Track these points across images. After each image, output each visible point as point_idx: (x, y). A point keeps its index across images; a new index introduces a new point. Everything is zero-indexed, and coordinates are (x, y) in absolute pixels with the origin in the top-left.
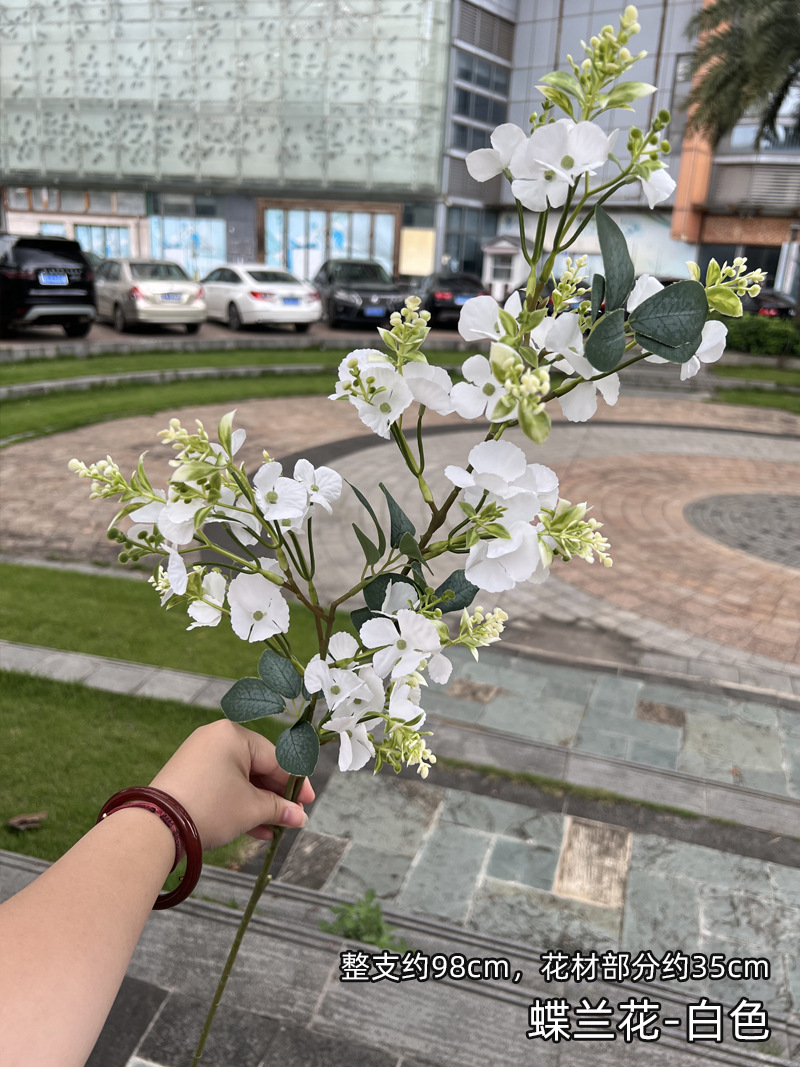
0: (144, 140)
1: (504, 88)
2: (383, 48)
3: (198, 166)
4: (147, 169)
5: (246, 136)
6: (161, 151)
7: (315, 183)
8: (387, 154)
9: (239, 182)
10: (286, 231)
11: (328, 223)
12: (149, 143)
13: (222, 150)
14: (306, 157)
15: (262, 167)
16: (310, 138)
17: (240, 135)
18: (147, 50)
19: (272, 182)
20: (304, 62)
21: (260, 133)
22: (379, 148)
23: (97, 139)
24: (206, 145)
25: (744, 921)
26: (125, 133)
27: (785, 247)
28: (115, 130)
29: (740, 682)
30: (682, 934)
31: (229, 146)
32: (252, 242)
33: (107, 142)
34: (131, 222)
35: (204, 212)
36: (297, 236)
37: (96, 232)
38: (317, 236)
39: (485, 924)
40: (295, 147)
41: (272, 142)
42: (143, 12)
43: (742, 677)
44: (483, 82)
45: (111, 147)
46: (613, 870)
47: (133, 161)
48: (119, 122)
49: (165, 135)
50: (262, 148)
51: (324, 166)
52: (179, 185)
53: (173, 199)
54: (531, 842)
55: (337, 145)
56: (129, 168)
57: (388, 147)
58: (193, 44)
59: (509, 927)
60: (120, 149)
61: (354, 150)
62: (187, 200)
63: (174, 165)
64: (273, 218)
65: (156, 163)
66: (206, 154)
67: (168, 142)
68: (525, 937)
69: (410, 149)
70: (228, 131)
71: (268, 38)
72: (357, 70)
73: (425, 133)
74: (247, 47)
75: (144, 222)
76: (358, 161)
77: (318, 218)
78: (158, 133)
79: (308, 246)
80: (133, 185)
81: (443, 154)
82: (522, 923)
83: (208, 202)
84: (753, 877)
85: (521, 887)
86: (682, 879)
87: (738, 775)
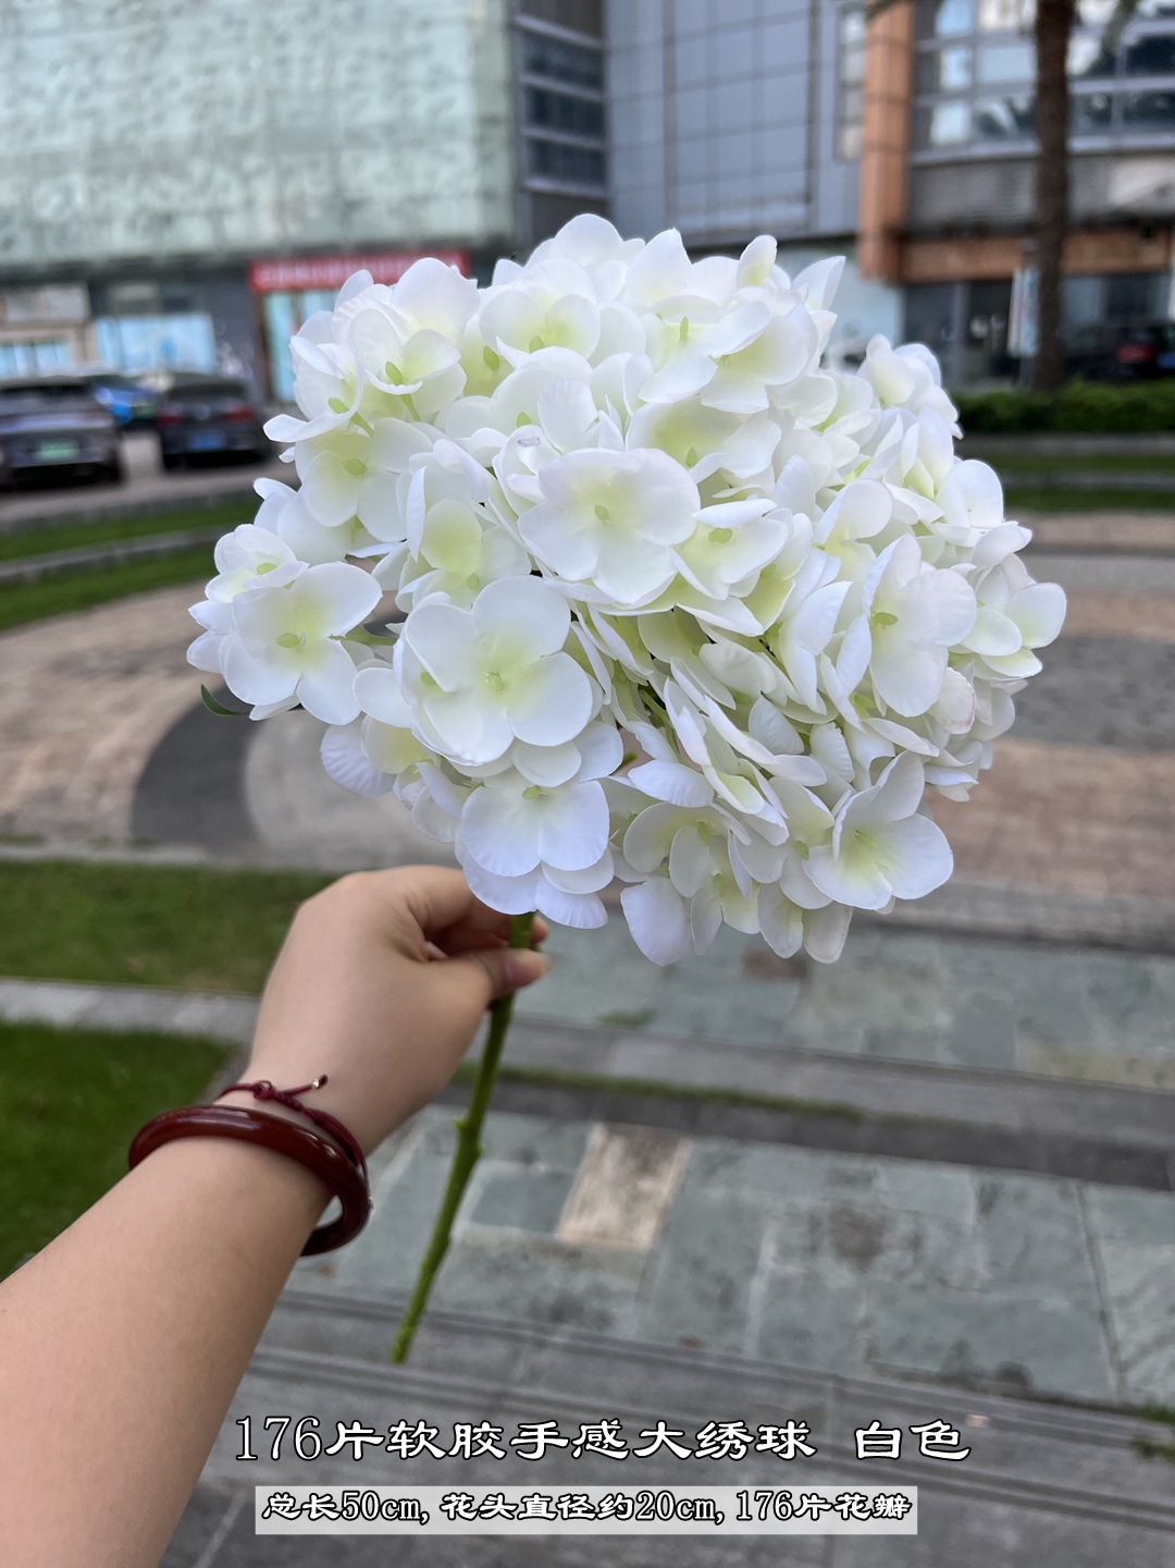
1: (596, 80)
2: (411, 38)
3: (160, 237)
4: (81, 249)
5: (224, 187)
6: (101, 221)
8: (435, 195)
12: (80, 211)
13: (192, 213)
16: (318, 182)
17: (216, 186)
18: (63, 75)
20: (297, 70)
21: (244, 180)
22: (422, 186)
24: (166, 206)
25: (825, 1242)
26: (45, 201)
27: (1018, 276)
30: (733, 1273)
31: (200, 204)
33: (20, 215)
34: (69, 333)
35: (173, 306)
40: (299, 196)
41: (266, 193)
42: (51, 20)
44: (564, 74)
46: (651, 1195)
47: (60, 241)
48: (33, 185)
49: (104, 198)
50: (249, 202)
51: (344, 220)
52: (132, 269)
53: (129, 292)
54: (538, 1168)
55: (360, 189)
56: (56, 251)
57: (434, 185)
58: (130, 60)
59: (483, 1293)
60: (39, 226)
61: (387, 193)
62: (146, 291)
63: (120, 240)
64: (278, 307)
65: (94, 240)
66: (168, 220)
67: (110, 205)
69: (470, 184)
71: (239, 40)
72: (376, 74)
74: (211, 55)
75: (88, 332)
76: (396, 211)
80: (66, 274)
81: (518, 189)
82: (505, 1285)
83: (178, 290)
84: (850, 1180)
85: (515, 1233)
86: (747, 1195)
87: (874, 1039)
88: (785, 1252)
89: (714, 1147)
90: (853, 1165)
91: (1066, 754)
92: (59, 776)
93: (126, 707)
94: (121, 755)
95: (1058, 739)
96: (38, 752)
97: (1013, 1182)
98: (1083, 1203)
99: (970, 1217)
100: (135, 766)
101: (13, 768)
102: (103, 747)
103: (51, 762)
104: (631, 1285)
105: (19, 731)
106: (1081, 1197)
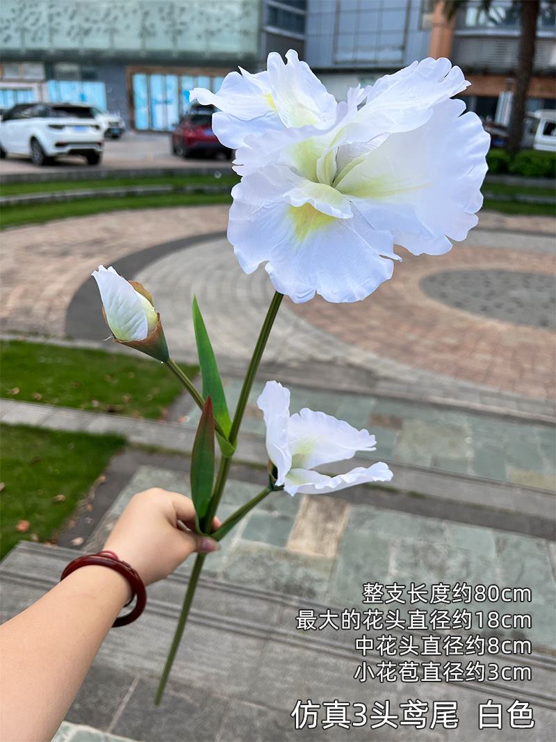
0: (41, 23)
3: (81, 41)
4: (44, 44)
5: (116, 18)
6: (53, 31)
7: (168, 53)
8: (219, 30)
9: (112, 54)
10: (149, 91)
11: (180, 83)
12: (44, 26)
13: (98, 30)
14: (160, 34)
15: (129, 42)
16: (163, 19)
17: (111, 17)
19: (136, 53)
21: (126, 15)
22: (214, 26)
23: (6, 24)
24: (86, 26)
25: (422, 562)
26: (26, 19)
27: (502, 96)
28: (19, 16)
29: (444, 397)
30: (376, 573)
31: (103, 26)
32: (124, 100)
33: (14, 25)
34: (35, 86)
35: (88, 77)
36: (158, 95)
37: (10, 94)
38: (172, 94)
39: (234, 574)
40: (152, 26)
41: (135, 23)
43: (447, 394)
45: (17, 30)
46: (333, 531)
47: (33, 40)
48: (21, 10)
49: (56, 20)
50: (128, 27)
51: (174, 40)
52: (68, 56)
53: (64, 68)
54: (276, 514)
55: (183, 24)
56: (31, 45)
57: (220, 25)
59: (250, 575)
60: (23, 31)
61: (196, 27)
62: (73, 68)
63: (64, 42)
64: (139, 81)
65: (51, 40)
66: (87, 32)
67: (59, 24)
68: (261, 582)
69: (237, 26)
70: (102, 14)
73: (246, 14)
75: (45, 86)
76: (199, 37)
77: (172, 80)
78: (51, 18)
79: (166, 102)
80: (35, 57)
81: (261, 30)
82: (261, 572)
83: (90, 69)
84: (432, 531)
85: (264, 545)
86: (381, 534)
87: (435, 461)
88: (401, 565)
89: (363, 509)
90: (432, 523)
91: (523, 329)
92: (29, 302)
93: (62, 271)
94: (60, 294)
95: (520, 322)
96: (18, 290)
97: (513, 538)
98: (549, 550)
99: (492, 555)
100: (67, 300)
101: (6, 297)
102: (51, 290)
103: (24, 296)
104: (325, 576)
105: (9, 278)
106: (548, 548)
